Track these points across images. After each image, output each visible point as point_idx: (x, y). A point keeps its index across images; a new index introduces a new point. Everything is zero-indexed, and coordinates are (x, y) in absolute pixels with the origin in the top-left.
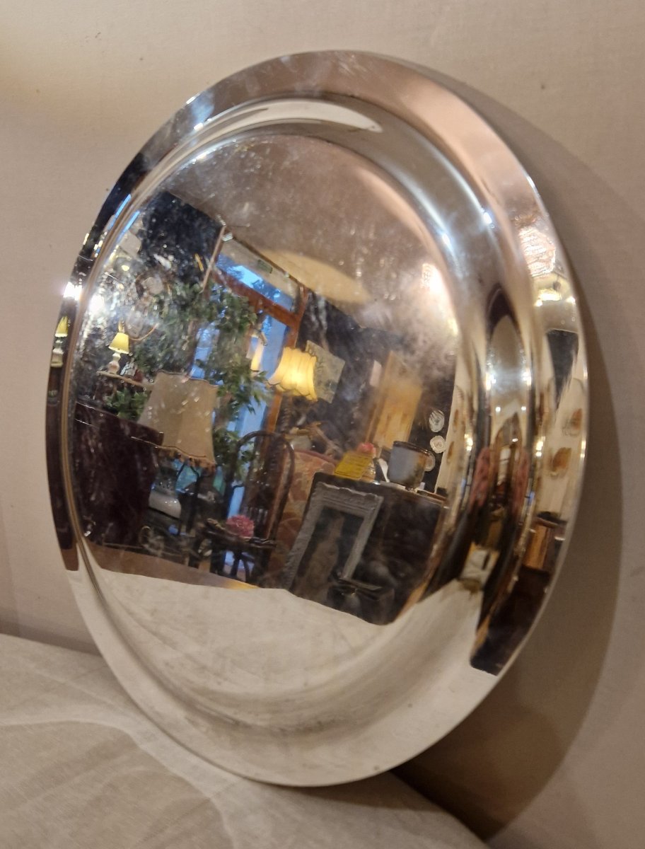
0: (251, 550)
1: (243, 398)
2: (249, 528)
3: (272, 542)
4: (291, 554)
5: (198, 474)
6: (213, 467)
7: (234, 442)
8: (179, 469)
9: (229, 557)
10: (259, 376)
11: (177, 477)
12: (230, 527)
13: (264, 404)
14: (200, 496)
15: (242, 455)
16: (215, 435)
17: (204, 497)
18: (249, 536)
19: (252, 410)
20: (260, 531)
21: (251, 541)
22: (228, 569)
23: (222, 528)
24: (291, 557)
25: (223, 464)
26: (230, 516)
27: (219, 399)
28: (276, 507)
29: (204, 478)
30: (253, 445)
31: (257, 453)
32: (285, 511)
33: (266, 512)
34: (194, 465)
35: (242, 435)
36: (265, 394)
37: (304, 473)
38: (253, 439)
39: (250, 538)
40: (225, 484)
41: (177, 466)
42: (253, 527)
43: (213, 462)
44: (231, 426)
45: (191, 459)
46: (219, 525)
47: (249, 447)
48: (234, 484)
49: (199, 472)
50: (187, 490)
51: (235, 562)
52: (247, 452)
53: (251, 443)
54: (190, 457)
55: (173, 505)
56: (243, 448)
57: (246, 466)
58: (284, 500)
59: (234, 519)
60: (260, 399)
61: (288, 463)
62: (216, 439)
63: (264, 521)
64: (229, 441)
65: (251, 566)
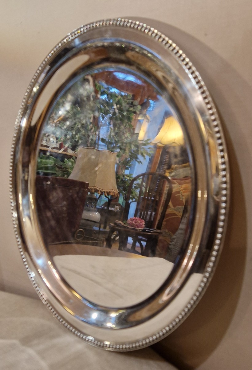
0: (144, 236)
1: (134, 156)
2: (141, 224)
3: (159, 231)
4: (174, 237)
5: (108, 198)
6: (117, 194)
7: (130, 180)
8: (98, 197)
9: (130, 240)
10: (144, 143)
11: (97, 201)
12: (129, 224)
13: (148, 158)
14: (110, 209)
15: (135, 186)
16: (117, 178)
17: (113, 209)
18: (141, 228)
19: (140, 162)
20: (150, 224)
21: (144, 231)
22: (129, 246)
23: (125, 225)
24: (174, 239)
25: (123, 192)
26: (129, 218)
27: (118, 158)
28: (160, 210)
29: (112, 200)
30: (141, 180)
31: (144, 184)
32: (167, 213)
33: (154, 213)
34: (106, 195)
35: (134, 176)
36: (149, 152)
37: (181, 191)
38: (141, 177)
39: (142, 229)
40: (125, 202)
41: (96, 195)
42: (144, 223)
43: (117, 191)
44: (127, 172)
45: (105, 192)
46: (122, 224)
47: (139, 181)
48: (130, 201)
49: (109, 197)
50: (103, 206)
51: (133, 243)
52: (138, 184)
53: (140, 179)
54: (104, 191)
55: (96, 216)
56: (135, 182)
57: (138, 191)
58: (166, 206)
59: (132, 220)
60: (145, 155)
61: (167, 187)
62: (119, 179)
63: (152, 219)
64: (126, 180)
65: (144, 243)
